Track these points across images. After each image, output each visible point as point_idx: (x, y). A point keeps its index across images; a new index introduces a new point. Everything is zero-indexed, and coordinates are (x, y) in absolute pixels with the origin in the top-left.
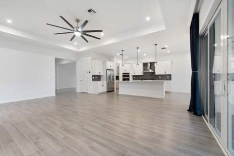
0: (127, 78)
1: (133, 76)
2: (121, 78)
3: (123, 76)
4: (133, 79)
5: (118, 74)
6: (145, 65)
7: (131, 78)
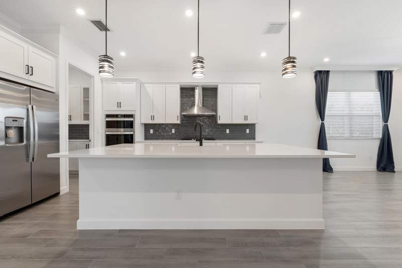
0: (122, 131)
1: (147, 127)
2: (98, 131)
3: (109, 125)
4: (147, 137)
5: (87, 117)
6: (187, 92)
7: (138, 133)
